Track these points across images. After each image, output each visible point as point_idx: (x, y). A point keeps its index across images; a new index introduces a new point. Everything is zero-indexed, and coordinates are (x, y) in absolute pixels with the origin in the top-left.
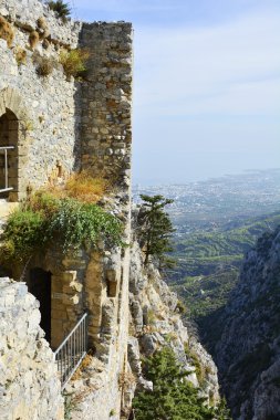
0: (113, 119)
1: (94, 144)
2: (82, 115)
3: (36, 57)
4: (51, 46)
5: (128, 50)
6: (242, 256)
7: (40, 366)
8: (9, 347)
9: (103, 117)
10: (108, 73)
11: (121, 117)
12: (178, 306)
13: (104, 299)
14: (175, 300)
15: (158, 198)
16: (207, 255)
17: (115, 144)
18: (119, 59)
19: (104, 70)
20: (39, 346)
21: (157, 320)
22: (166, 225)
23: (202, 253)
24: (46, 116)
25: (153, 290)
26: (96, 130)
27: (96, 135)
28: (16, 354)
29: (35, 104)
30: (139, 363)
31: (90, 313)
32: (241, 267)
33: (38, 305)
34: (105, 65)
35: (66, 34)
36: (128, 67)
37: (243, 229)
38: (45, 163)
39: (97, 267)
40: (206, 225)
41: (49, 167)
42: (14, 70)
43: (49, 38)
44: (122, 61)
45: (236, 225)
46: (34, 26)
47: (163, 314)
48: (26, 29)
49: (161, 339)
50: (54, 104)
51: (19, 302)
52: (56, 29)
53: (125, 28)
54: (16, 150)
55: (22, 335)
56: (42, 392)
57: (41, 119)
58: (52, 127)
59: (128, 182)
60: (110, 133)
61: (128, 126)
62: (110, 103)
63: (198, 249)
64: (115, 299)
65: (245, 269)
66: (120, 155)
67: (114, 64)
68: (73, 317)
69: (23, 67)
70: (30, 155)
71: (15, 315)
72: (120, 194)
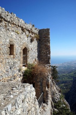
0: (46, 49)
1: (42, 54)
2: (40, 48)
3: (30, 36)
4: (33, 34)
5: (49, 34)
6: (72, 79)
7: (35, 106)
8: (29, 101)
9: (44, 48)
10: (45, 39)
11: (48, 48)
12: (60, 91)
13: (47, 89)
14: (59, 89)
15: (55, 66)
16: (65, 79)
17: (47, 54)
18: (47, 36)
19: (44, 39)
20: (35, 101)
21: (56, 94)
22: (57, 72)
23: (64, 78)
24: (33, 49)
25: (54, 87)
26: (43, 51)
27: (43, 52)
28: (31, 103)
29: (31, 46)
30: (53, 104)
31: (43, 92)
32: (72, 82)
33: (35, 90)
34: (44, 38)
35: (36, 32)
36: (49, 38)
37: (72, 73)
38: (33, 58)
39: (45, 81)
40: (64, 73)
41: (33, 59)
42: (26, 39)
43: (33, 32)
44: (48, 37)
45: (71, 72)
46: (30, 30)
47: (57, 92)
48: (28, 31)
49: (57, 98)
50: (34, 46)
51: (31, 90)
52: (34, 31)
53: (48, 30)
54: (27, 56)
55: (32, 98)
56: (36, 113)
57: (32, 49)
58: (34, 51)
59: (50, 62)
60: (46, 52)
61: (50, 50)
62: (46, 45)
63: (62, 78)
64: (49, 89)
65: (74, 82)
66: (48, 56)
67: (46, 37)
68: (40, 93)
69: (28, 38)
70: (30, 57)
71: (30, 93)
72: (49, 65)
